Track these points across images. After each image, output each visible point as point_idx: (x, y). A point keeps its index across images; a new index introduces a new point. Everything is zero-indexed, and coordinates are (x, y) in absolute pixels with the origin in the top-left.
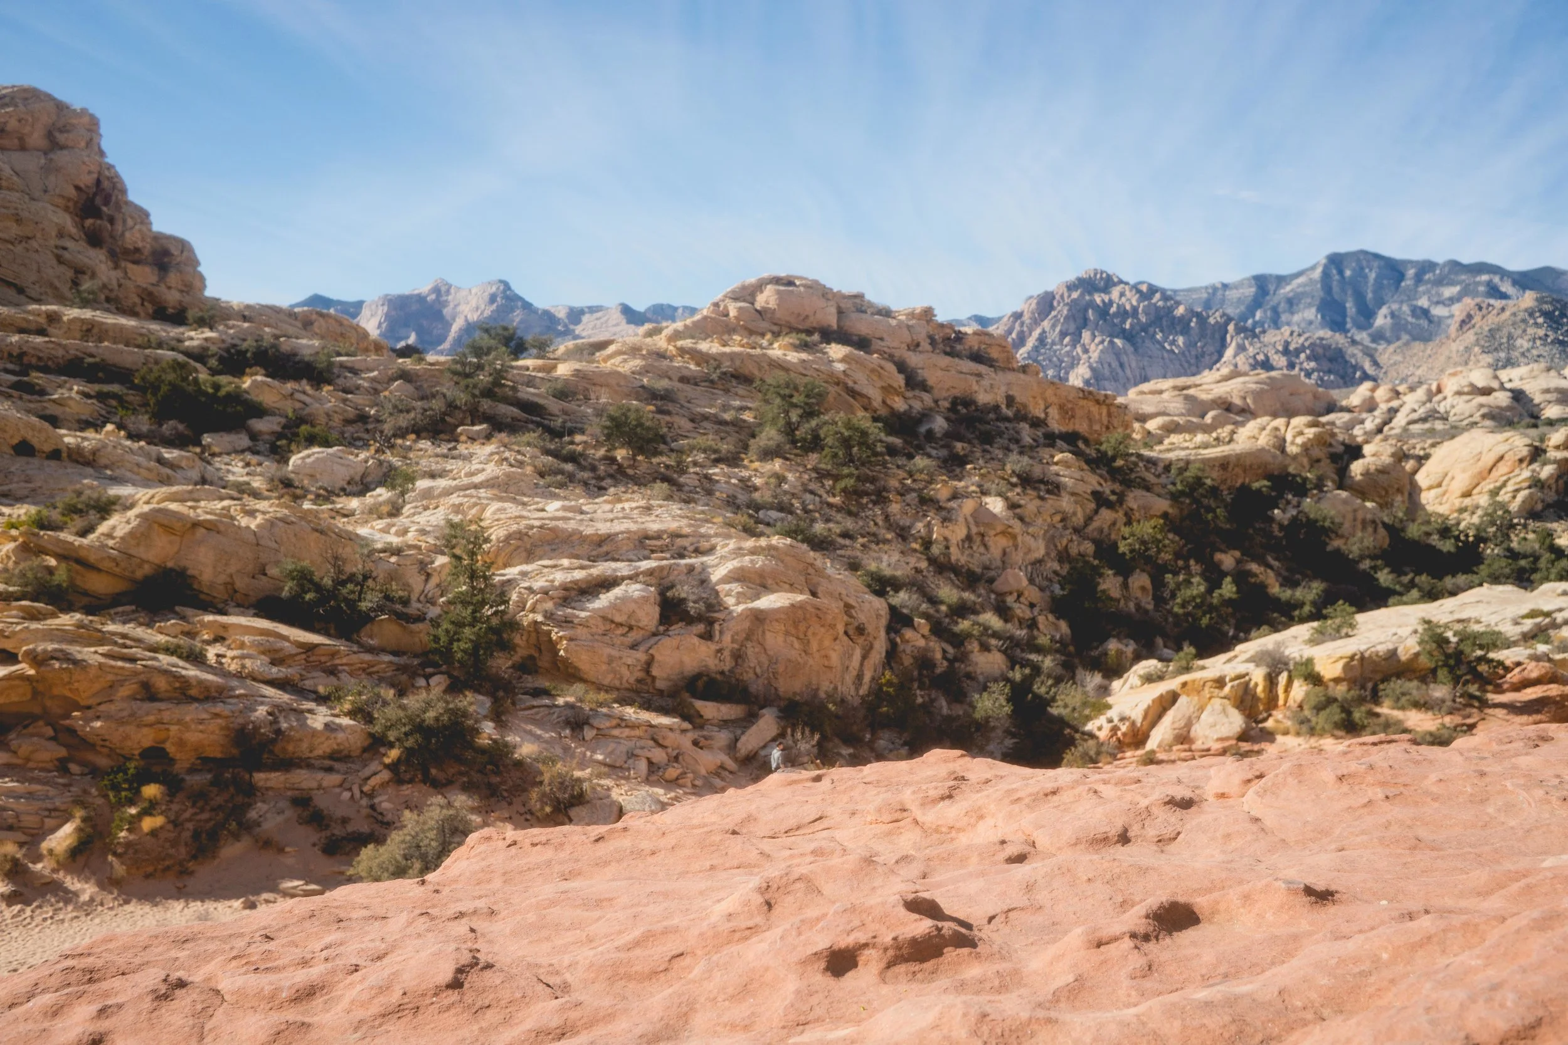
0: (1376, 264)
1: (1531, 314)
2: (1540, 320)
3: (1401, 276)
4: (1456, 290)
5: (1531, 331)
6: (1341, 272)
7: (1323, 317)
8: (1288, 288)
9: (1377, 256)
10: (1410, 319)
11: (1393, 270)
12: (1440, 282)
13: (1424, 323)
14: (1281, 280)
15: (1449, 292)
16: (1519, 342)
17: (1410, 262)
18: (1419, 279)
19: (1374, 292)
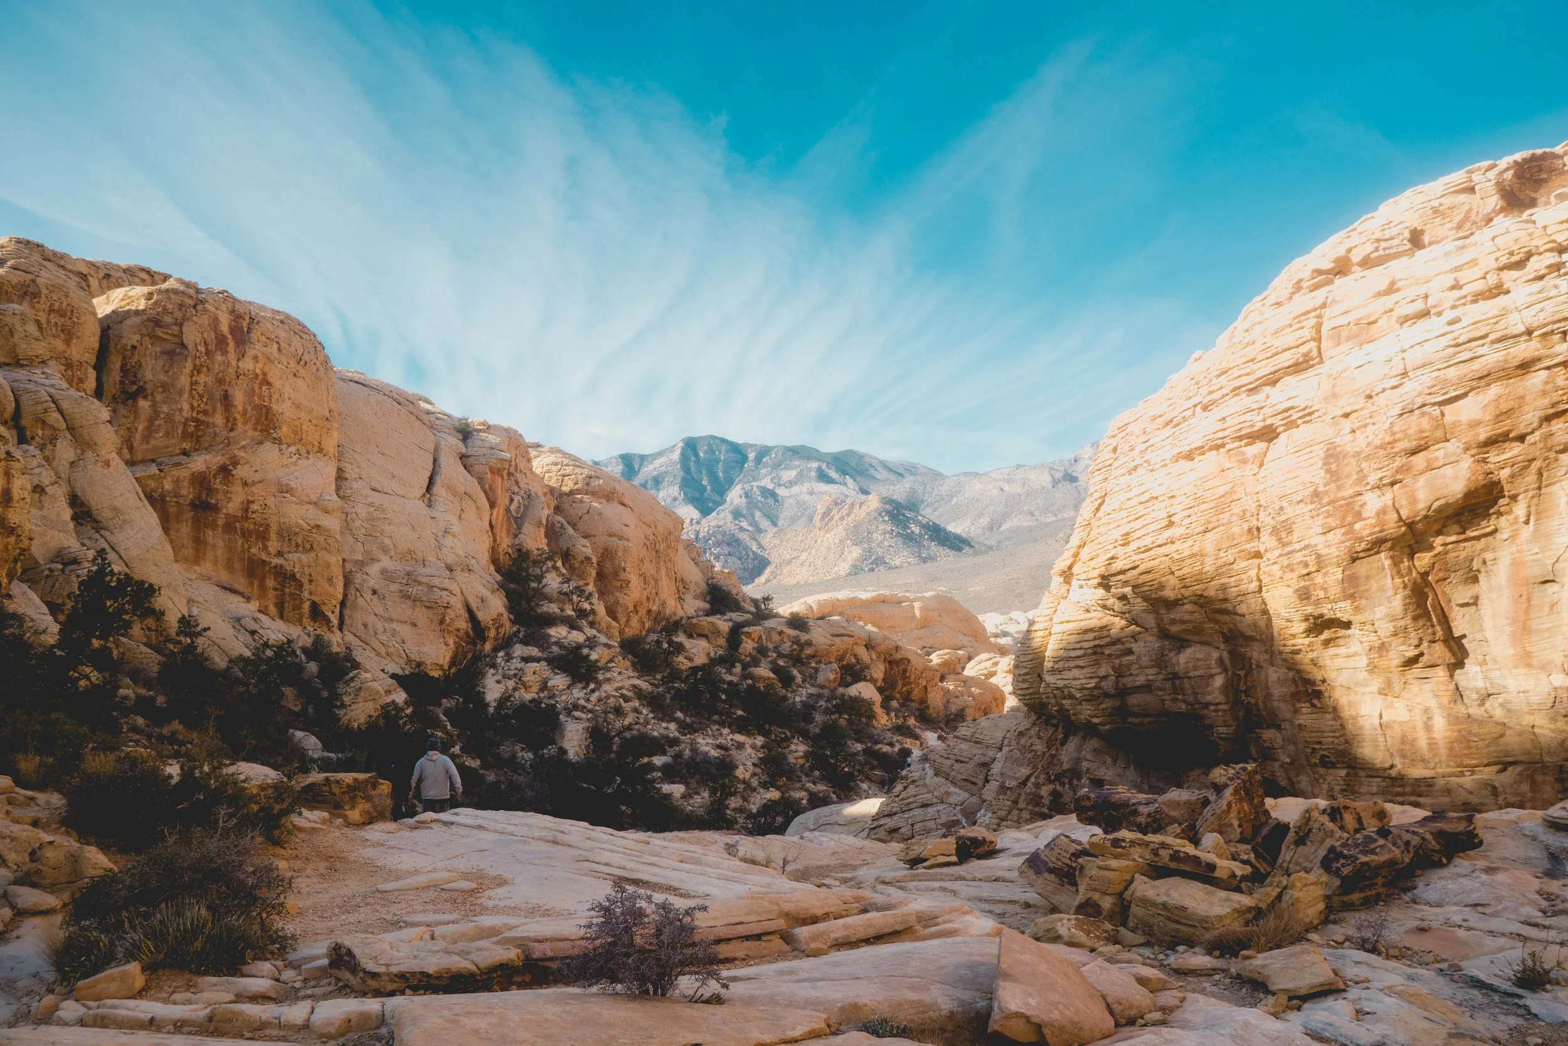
0: (724, 448)
1: (880, 514)
2: (886, 518)
3: (745, 458)
4: (793, 474)
5: (881, 527)
6: (696, 455)
7: (685, 494)
8: (651, 467)
9: (723, 441)
10: (759, 498)
11: (738, 452)
12: (777, 466)
13: (771, 501)
14: (643, 458)
15: (788, 475)
16: (875, 535)
17: (751, 446)
18: (758, 460)
19: (724, 472)
